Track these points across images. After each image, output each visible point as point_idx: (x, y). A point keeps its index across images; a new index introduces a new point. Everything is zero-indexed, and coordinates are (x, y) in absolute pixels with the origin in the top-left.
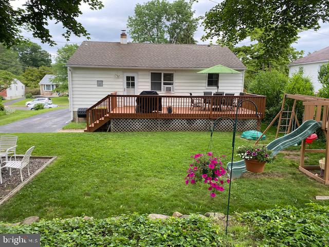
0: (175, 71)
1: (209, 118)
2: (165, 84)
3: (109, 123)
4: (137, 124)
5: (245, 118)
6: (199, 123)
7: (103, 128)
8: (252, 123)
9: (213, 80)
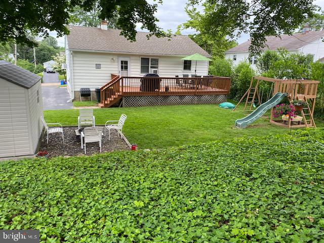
0: (160, 57)
1: (195, 94)
2: (151, 67)
3: (121, 100)
4: (143, 100)
5: (217, 94)
6: (187, 98)
7: (117, 104)
8: (221, 97)
9: (187, 65)
